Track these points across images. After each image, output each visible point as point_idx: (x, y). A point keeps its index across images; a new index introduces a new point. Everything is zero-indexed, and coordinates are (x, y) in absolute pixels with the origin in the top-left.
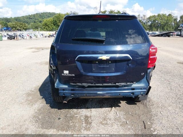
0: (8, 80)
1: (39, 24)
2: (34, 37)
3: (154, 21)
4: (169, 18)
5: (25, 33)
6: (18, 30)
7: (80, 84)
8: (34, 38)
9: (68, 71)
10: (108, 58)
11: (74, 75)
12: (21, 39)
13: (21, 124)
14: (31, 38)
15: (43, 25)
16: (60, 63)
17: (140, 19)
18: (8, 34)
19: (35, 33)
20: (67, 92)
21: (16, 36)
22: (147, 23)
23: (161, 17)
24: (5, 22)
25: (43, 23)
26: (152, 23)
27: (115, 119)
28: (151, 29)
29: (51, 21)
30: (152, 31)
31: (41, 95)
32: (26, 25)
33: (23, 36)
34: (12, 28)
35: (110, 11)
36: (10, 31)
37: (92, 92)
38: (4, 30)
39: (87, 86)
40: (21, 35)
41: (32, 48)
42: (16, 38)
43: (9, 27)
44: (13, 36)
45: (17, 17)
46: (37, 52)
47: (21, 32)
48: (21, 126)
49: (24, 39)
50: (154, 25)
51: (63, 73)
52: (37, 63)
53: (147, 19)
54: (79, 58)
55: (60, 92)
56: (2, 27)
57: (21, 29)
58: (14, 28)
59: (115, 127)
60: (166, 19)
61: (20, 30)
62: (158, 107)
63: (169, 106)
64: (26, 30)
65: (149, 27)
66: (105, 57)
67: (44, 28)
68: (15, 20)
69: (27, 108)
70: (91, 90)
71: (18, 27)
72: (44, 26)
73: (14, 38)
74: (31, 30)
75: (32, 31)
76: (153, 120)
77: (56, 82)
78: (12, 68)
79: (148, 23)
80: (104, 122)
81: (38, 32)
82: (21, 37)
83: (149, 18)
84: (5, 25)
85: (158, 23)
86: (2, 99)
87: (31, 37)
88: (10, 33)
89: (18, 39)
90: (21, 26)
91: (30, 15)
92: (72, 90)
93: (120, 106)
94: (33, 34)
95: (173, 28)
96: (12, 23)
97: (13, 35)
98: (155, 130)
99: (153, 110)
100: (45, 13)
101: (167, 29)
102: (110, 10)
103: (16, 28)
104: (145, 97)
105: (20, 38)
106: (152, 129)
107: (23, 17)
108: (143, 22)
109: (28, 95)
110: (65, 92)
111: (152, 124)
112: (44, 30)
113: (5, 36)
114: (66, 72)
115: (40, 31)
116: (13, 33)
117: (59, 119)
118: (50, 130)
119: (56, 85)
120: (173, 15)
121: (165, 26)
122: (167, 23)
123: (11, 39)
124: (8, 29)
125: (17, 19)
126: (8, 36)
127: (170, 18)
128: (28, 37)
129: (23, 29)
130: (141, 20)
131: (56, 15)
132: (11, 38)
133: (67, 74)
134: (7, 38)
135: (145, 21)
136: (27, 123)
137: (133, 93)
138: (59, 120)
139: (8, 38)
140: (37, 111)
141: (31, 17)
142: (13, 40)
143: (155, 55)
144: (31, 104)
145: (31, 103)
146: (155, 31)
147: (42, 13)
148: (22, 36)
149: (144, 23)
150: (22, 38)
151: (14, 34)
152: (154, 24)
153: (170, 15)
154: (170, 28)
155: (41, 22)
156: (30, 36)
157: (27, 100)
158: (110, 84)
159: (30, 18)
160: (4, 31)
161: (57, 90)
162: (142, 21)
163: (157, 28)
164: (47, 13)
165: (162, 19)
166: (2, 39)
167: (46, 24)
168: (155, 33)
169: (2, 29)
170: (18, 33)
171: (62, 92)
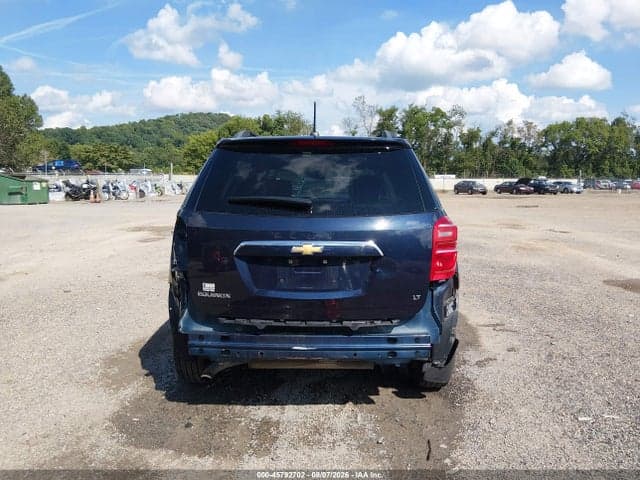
0: (57, 321)
1: (175, 149)
2: (151, 194)
3: (565, 142)
4: (616, 134)
5: (124, 179)
6: (102, 169)
7: (245, 322)
8: (153, 195)
9: (213, 285)
10: (318, 249)
11: (228, 296)
12: (109, 199)
13: (80, 434)
14: (141, 197)
15: (186, 155)
16: (201, 267)
17: (516, 135)
18: (67, 184)
19: (158, 180)
20: (209, 343)
21: (95, 189)
22: (538, 148)
23: (586, 129)
24: (60, 143)
25: (186, 146)
26: (558, 150)
27: (349, 432)
28: (555, 169)
29: (211, 141)
30: (557, 176)
31: (144, 367)
32: (131, 153)
33: (116, 188)
34: (84, 162)
35: (408, 109)
36: (75, 171)
37: (277, 346)
38: (57, 168)
39: (263, 327)
40: (111, 188)
41: (140, 229)
42: (92, 196)
43: (73, 158)
44: (84, 189)
45: (103, 127)
46: (153, 240)
47: (111, 177)
48: (78, 438)
49: (119, 198)
50: (567, 154)
51: (201, 290)
52: (150, 275)
53: (539, 135)
54: (242, 248)
55: (190, 342)
56: (52, 158)
57: (112, 166)
58: (88, 164)
59: (342, 449)
60: (607, 135)
61: (110, 170)
62: (488, 406)
63: (523, 405)
64: (127, 168)
65: (547, 164)
66: (309, 248)
67: (189, 164)
68: (94, 136)
69: (101, 396)
70: (276, 340)
71: (103, 160)
72: (189, 159)
73: (87, 197)
74: (145, 171)
75: (148, 173)
76: (461, 439)
77: (183, 314)
78: (72, 288)
79: (544, 149)
80: (313, 436)
81: (166, 176)
82: (109, 192)
83: (546, 133)
84: (59, 153)
85: (578, 148)
86: (34, 371)
87: (142, 194)
88: (74, 180)
89: (98, 199)
90: (113, 155)
91: (146, 120)
92: (224, 339)
93: (372, 402)
94: (149, 184)
95: (632, 167)
96: (85, 146)
97: (85, 186)
98: (454, 463)
99: (468, 414)
100: (195, 114)
101: (611, 170)
102: (410, 106)
103: (95, 163)
104: (443, 370)
105: (107, 195)
106: (447, 461)
107: (121, 126)
108: (524, 144)
109: (110, 362)
110: (204, 342)
111: (452, 447)
112: (187, 171)
113: (58, 188)
114: (209, 287)
115: (174, 174)
116: (84, 181)
117: (188, 425)
118: (156, 452)
119: (181, 323)
120: (631, 122)
121: (603, 158)
122: (610, 149)
123: (76, 199)
124: (69, 165)
125: (101, 133)
126: (68, 189)
127: (620, 132)
128: (132, 194)
129: (120, 165)
130: (519, 139)
131: (230, 122)
132: (76, 194)
133: (210, 293)
134: (64, 194)
135: (533, 140)
136: (97, 431)
137: (393, 353)
138: (188, 429)
139: (67, 194)
140: (128, 404)
141: (146, 128)
142: (83, 201)
143: (453, 246)
144: (114, 387)
145: (115, 383)
146: (567, 177)
147: (184, 116)
148: (111, 190)
149: (530, 150)
150: (114, 194)
151: (88, 182)
152: (562, 153)
153: (618, 122)
154: (623, 166)
155: (178, 143)
156: (140, 191)
157: (105, 375)
158: (327, 324)
159: (143, 131)
160: (56, 172)
161: (185, 337)
162: (522, 141)
163: (576, 167)
164: (201, 114)
165: (591, 136)
166: (48, 198)
167: (194, 151)
168: (566, 183)
169: (51, 164)
170: (102, 179)
171: (197, 342)
